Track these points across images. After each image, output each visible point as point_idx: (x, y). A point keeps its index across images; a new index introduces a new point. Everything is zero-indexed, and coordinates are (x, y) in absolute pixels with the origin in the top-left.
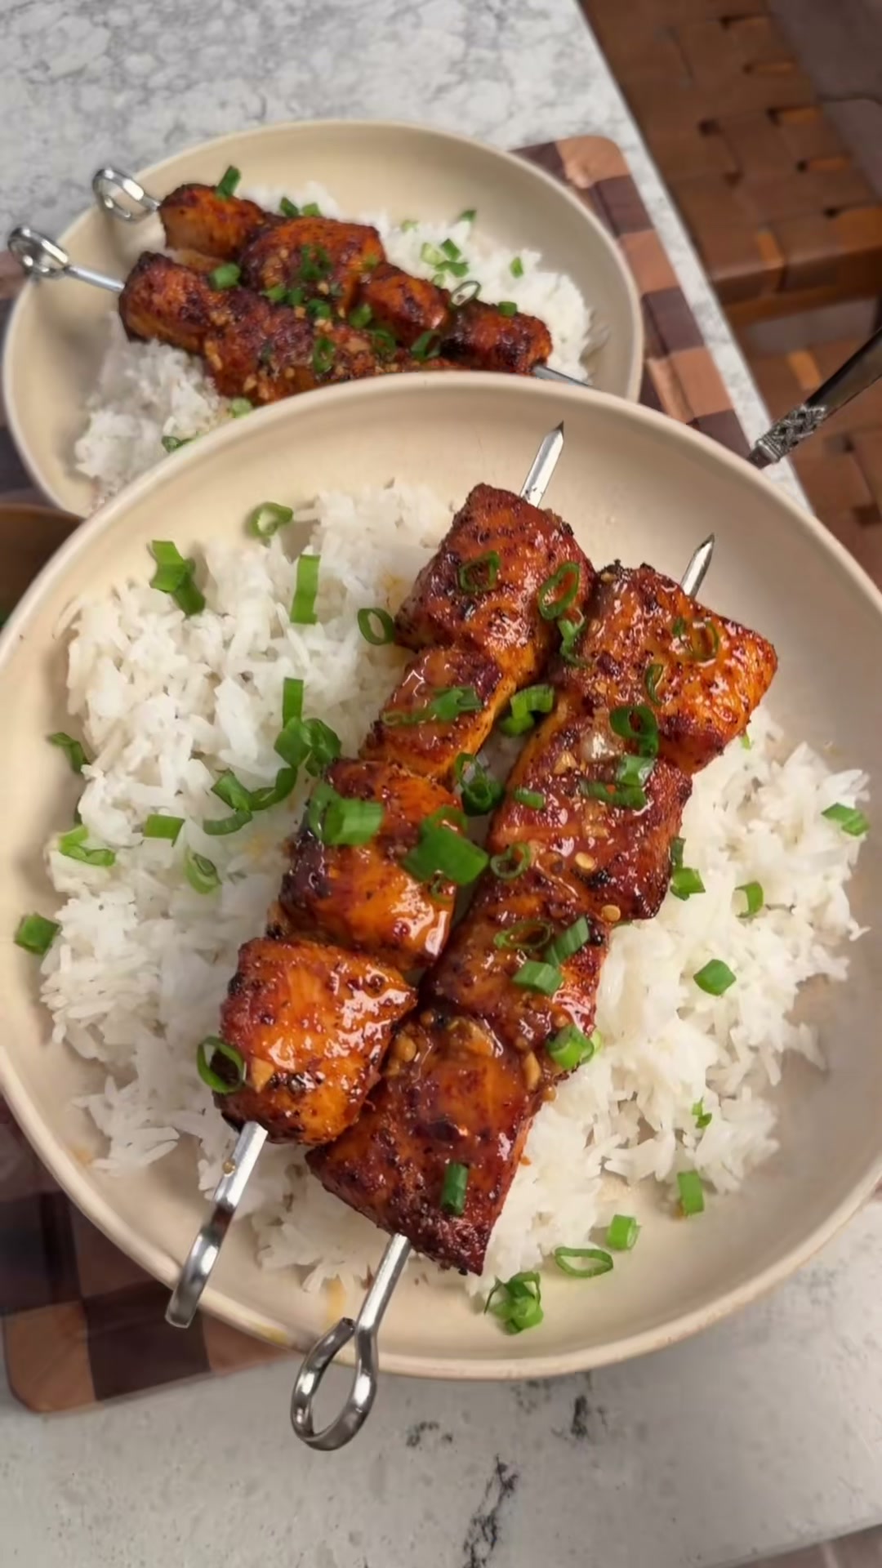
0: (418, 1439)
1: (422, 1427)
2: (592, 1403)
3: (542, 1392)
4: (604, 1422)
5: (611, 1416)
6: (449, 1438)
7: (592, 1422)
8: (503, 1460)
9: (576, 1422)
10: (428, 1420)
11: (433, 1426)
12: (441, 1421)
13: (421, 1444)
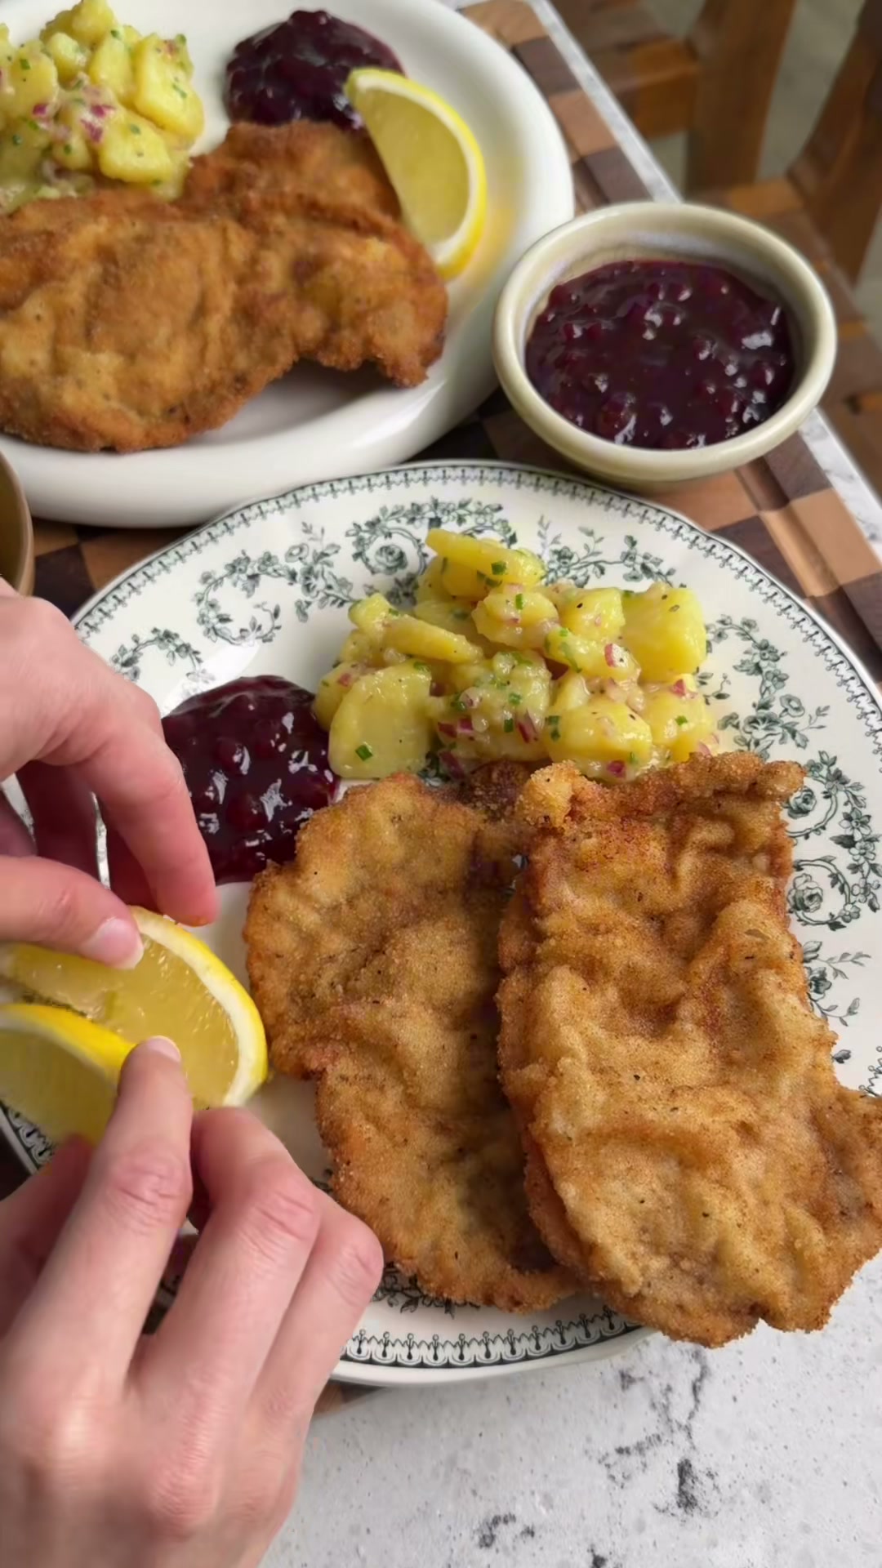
0: (493, 1537)
1: (496, 1521)
2: (698, 1467)
3: (634, 1460)
4: (716, 1487)
5: (723, 1480)
6: (530, 1532)
7: (701, 1489)
8: (600, 1552)
9: (682, 1493)
10: (502, 1512)
11: (508, 1519)
12: (518, 1510)
13: (497, 1544)
